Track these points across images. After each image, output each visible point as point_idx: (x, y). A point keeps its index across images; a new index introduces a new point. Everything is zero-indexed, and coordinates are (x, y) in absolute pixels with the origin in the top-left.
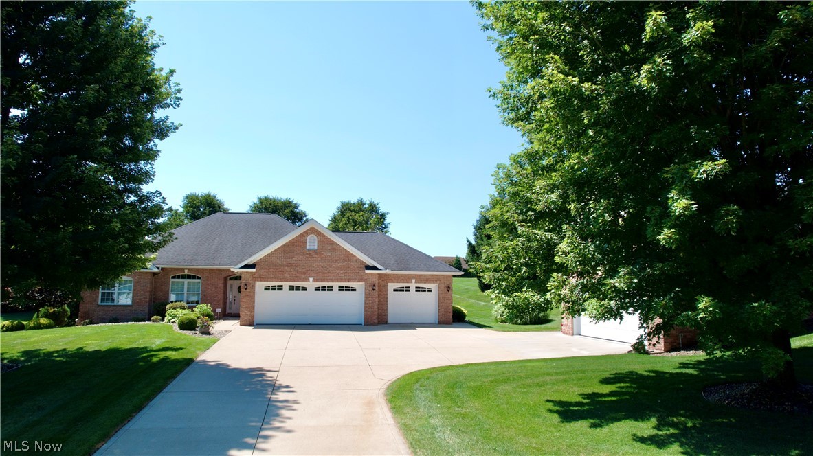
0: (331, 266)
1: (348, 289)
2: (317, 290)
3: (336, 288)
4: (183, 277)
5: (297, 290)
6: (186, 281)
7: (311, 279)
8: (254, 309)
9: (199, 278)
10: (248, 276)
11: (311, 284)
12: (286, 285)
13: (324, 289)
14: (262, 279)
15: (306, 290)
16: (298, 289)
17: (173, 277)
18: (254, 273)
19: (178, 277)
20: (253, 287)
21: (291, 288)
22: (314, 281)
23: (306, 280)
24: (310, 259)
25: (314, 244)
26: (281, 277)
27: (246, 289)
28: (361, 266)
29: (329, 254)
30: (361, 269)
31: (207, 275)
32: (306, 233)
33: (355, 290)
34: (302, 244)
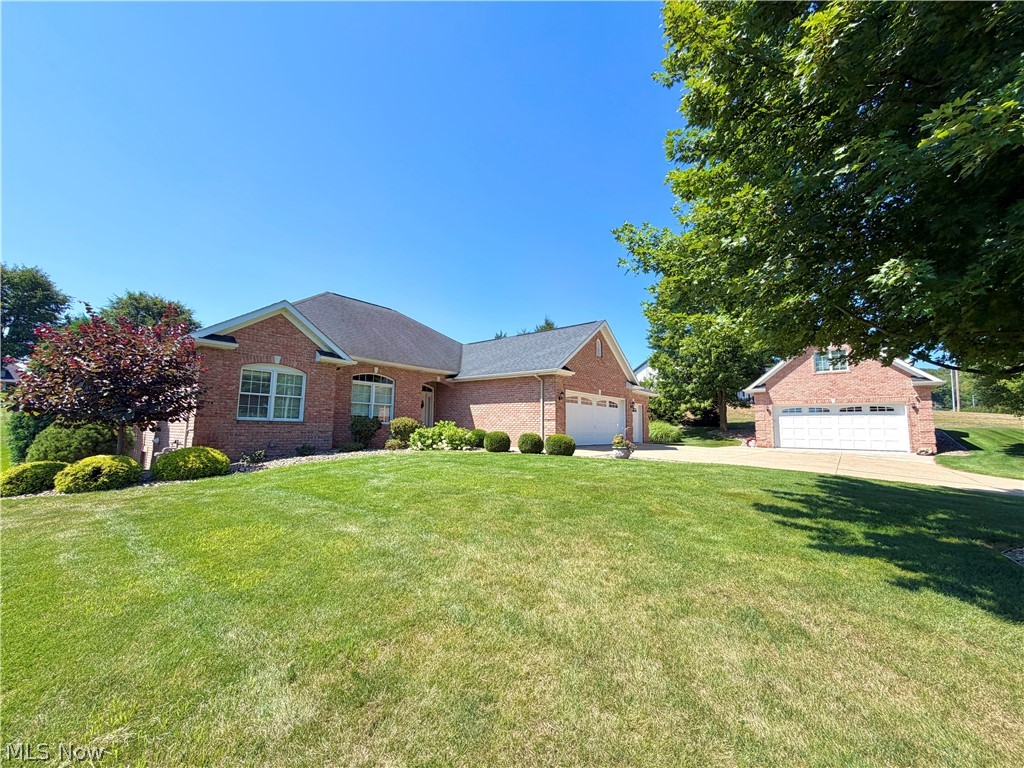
0: (610, 378)
1: (613, 405)
2: (598, 404)
3: (607, 404)
4: (370, 378)
5: (586, 403)
6: (374, 384)
7: (600, 391)
8: (565, 426)
9: (391, 382)
10: (561, 381)
11: (597, 398)
12: (581, 396)
13: (601, 404)
14: (570, 387)
15: (591, 404)
17: (356, 378)
19: (362, 378)
20: (564, 396)
21: (583, 401)
22: (601, 394)
23: (595, 392)
24: (599, 367)
25: (599, 351)
26: (583, 387)
27: (560, 399)
28: (624, 381)
29: (609, 364)
30: (624, 384)
31: (403, 379)
32: (596, 336)
33: (617, 407)
34: (594, 348)
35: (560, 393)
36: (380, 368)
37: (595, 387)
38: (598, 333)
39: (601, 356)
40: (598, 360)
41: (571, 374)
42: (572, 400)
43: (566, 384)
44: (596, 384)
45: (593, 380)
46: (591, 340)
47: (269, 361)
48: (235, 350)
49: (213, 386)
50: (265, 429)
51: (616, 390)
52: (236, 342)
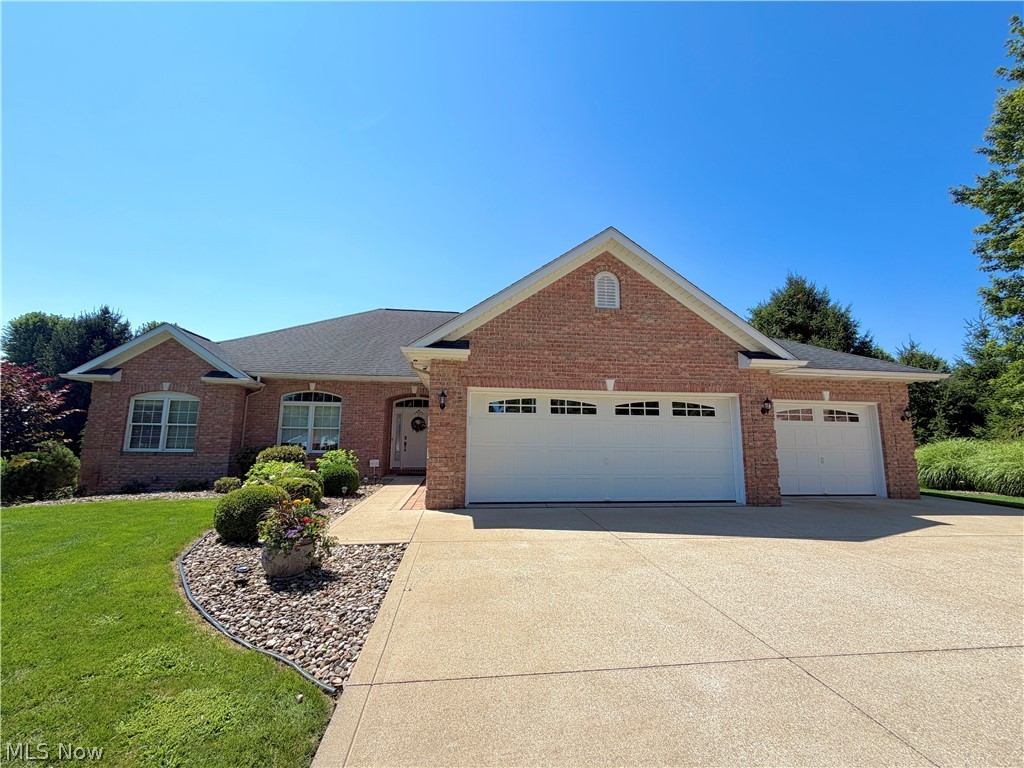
0: (656, 351)
1: (694, 410)
2: (621, 411)
3: (665, 409)
4: (307, 397)
5: (571, 411)
6: (312, 405)
7: (610, 383)
8: (464, 462)
9: (337, 400)
10: (449, 371)
11: (607, 397)
12: (543, 397)
13: (637, 409)
14: (485, 382)
15: (593, 411)
16: (574, 408)
17: (288, 398)
18: (465, 365)
19: (298, 398)
20: (462, 401)
21: (557, 407)
22: (619, 387)
23: (597, 385)
24: (605, 331)
25: (612, 296)
26: (534, 377)
27: (443, 407)
28: (729, 351)
29: (651, 321)
30: (730, 360)
31: (354, 394)
32: (592, 267)
33: (712, 414)
34: (582, 293)
35: (443, 395)
36: (318, 383)
37: (590, 375)
38: (598, 259)
39: (617, 306)
40: (605, 317)
41: (462, 355)
42: (512, 406)
43: (470, 376)
44: (592, 368)
45: (581, 360)
46: (568, 276)
47: (157, 389)
48: (123, 381)
49: (100, 417)
50: (150, 461)
51: (687, 375)
52: (119, 373)
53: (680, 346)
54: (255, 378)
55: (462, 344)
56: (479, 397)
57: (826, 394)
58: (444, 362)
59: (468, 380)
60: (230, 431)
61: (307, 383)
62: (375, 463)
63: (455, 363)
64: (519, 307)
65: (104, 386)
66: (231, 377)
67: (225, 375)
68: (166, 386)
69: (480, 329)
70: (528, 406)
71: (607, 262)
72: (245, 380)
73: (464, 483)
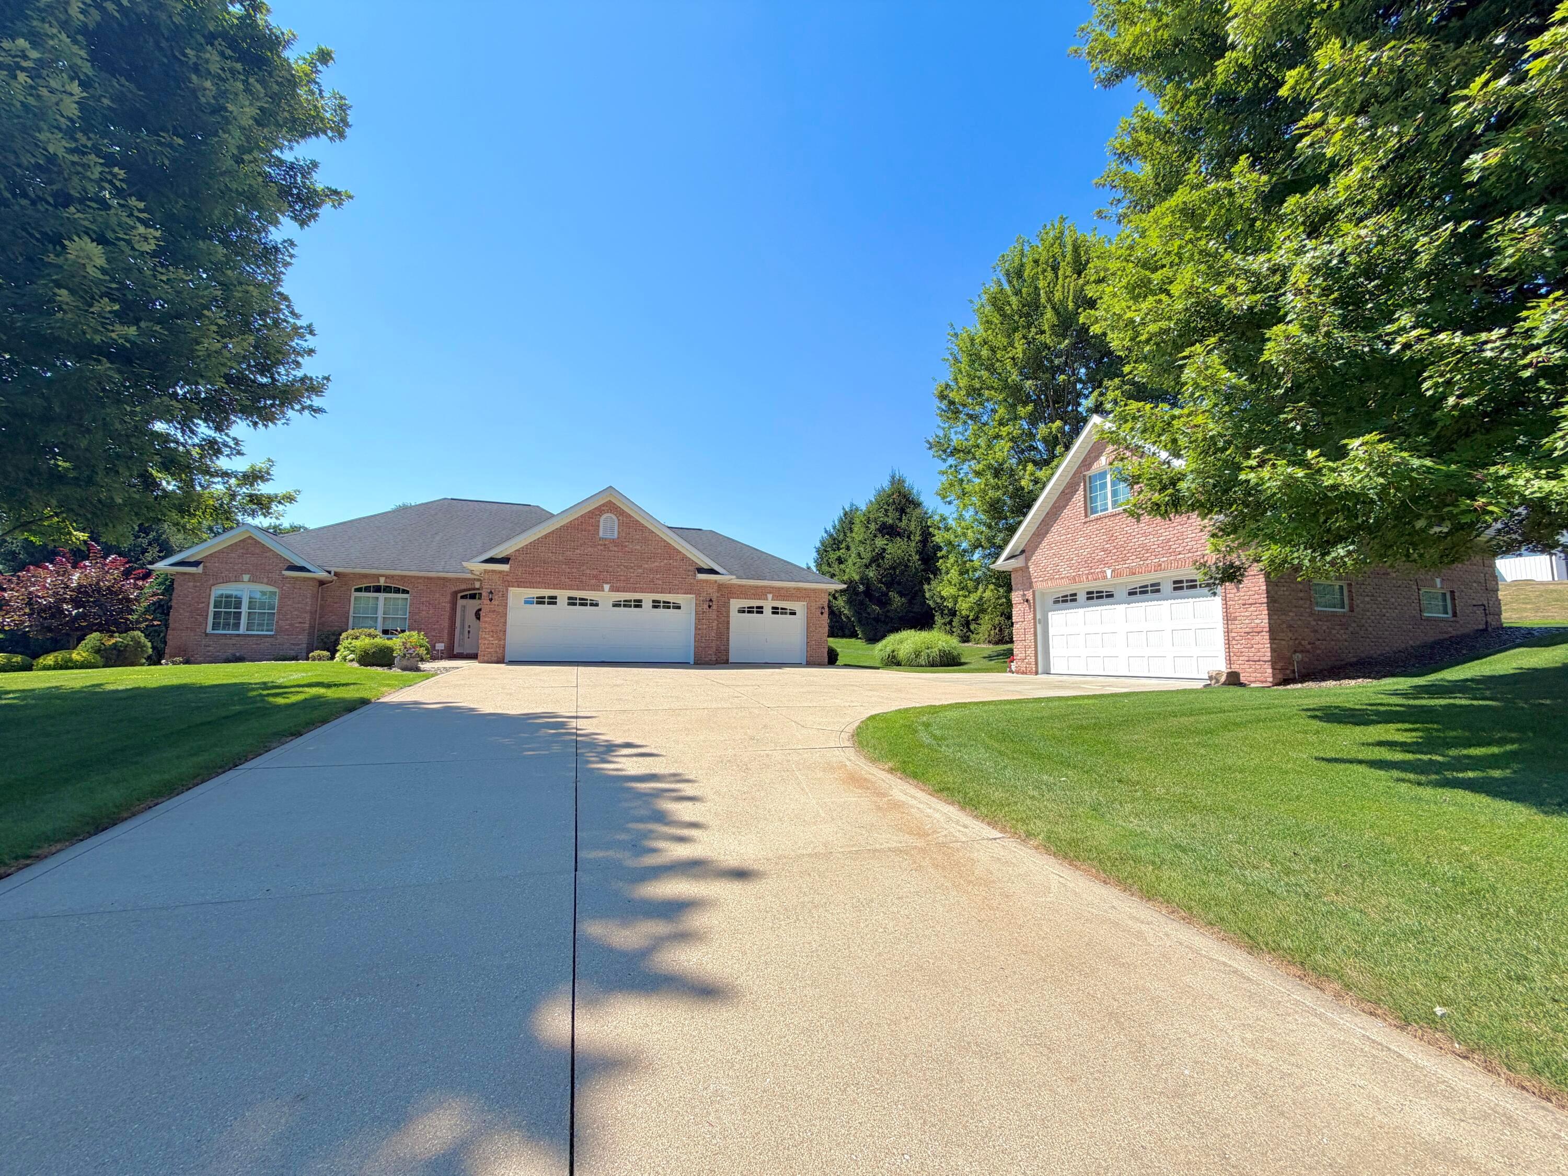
0: (640, 567)
1: (667, 605)
2: (616, 605)
3: (647, 604)
4: (378, 589)
5: (581, 604)
6: (382, 596)
7: (607, 587)
8: (505, 633)
9: (407, 592)
10: (496, 577)
11: (606, 596)
12: (563, 595)
13: (627, 604)
14: (521, 584)
15: (597, 605)
16: (583, 602)
17: (359, 590)
18: (508, 573)
19: (367, 589)
20: (505, 596)
21: (572, 602)
22: (612, 589)
23: (599, 588)
24: (605, 553)
25: (612, 529)
26: (555, 582)
27: (491, 600)
28: (690, 568)
29: (638, 547)
30: (690, 573)
31: (421, 587)
32: (599, 511)
33: (679, 608)
34: (591, 528)
35: (491, 592)
36: (387, 577)
37: (593, 582)
38: (603, 505)
39: (616, 535)
40: (606, 545)
41: (505, 567)
42: (540, 601)
43: (509, 581)
44: (595, 577)
45: (588, 572)
46: (582, 516)
47: (237, 580)
48: (205, 573)
49: (184, 604)
50: (234, 642)
51: (660, 582)
52: (201, 566)
53: (656, 564)
54: (329, 572)
55: (505, 560)
56: (517, 596)
57: (770, 596)
58: (493, 571)
59: (510, 584)
60: (307, 617)
61: (378, 577)
62: (440, 646)
63: (500, 572)
64: (546, 536)
65: (187, 576)
66: (309, 571)
67: (302, 569)
68: (246, 577)
69: (518, 550)
70: (553, 600)
71: (610, 507)
72: (322, 575)
73: (504, 648)
